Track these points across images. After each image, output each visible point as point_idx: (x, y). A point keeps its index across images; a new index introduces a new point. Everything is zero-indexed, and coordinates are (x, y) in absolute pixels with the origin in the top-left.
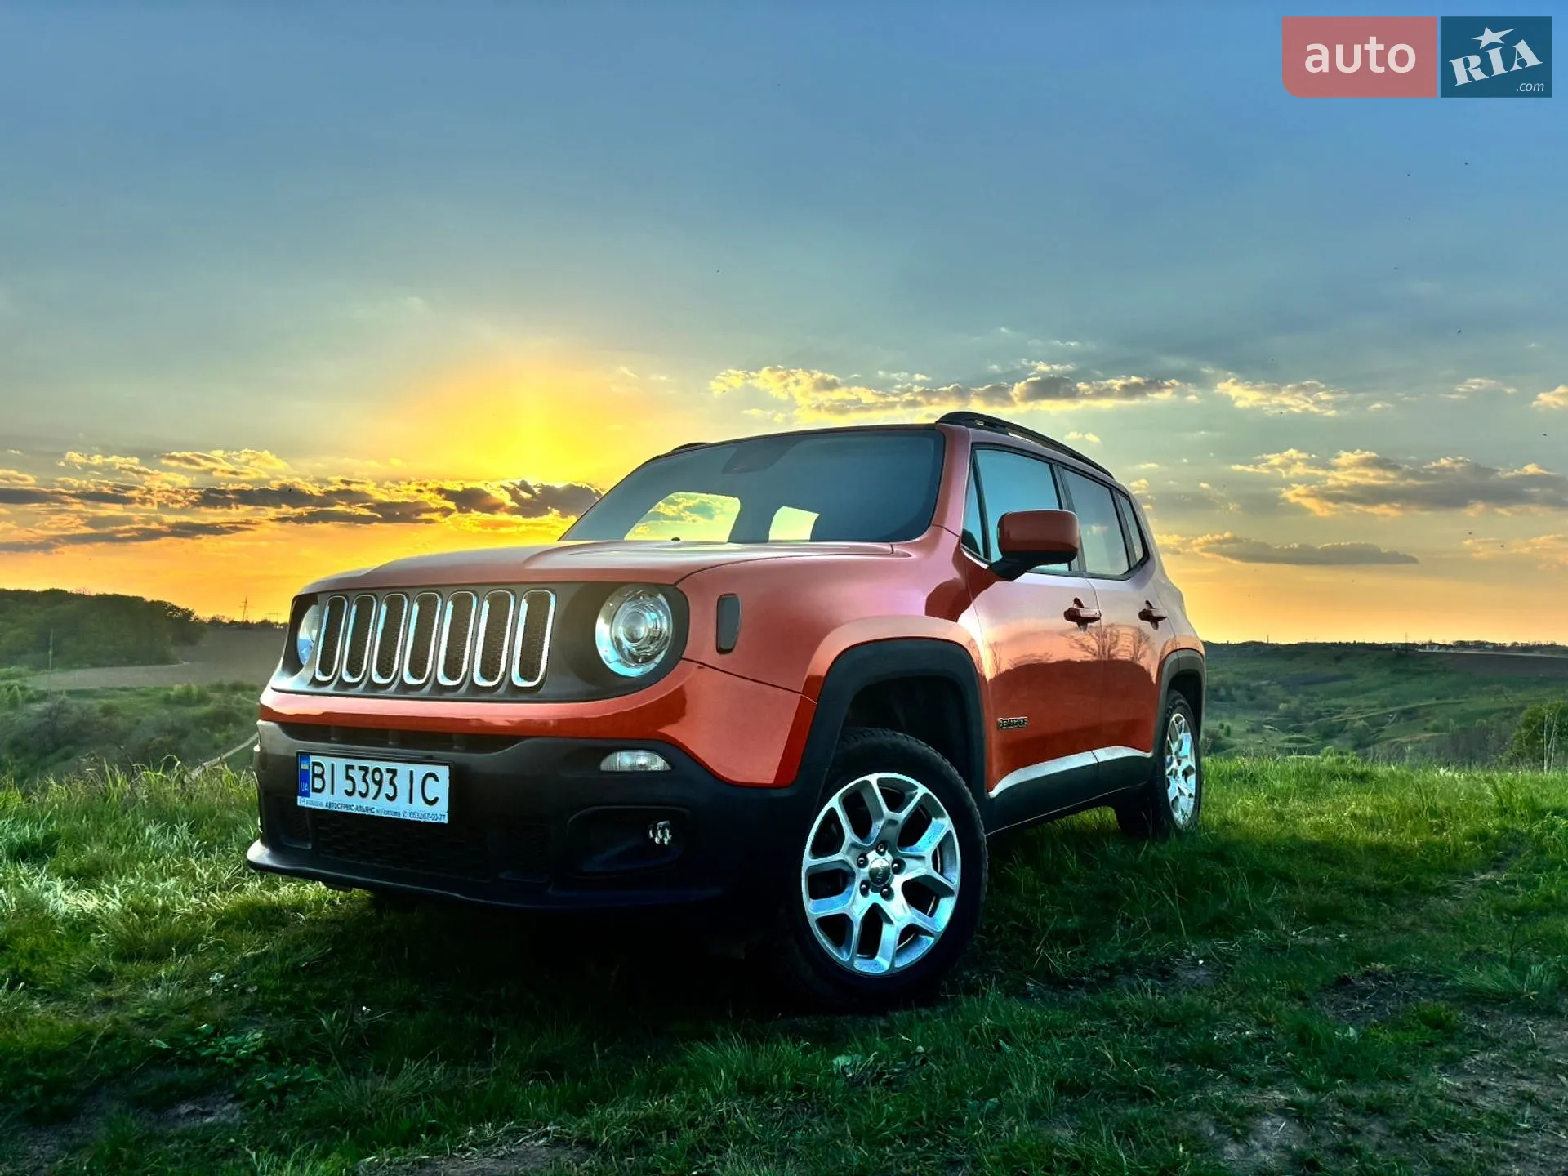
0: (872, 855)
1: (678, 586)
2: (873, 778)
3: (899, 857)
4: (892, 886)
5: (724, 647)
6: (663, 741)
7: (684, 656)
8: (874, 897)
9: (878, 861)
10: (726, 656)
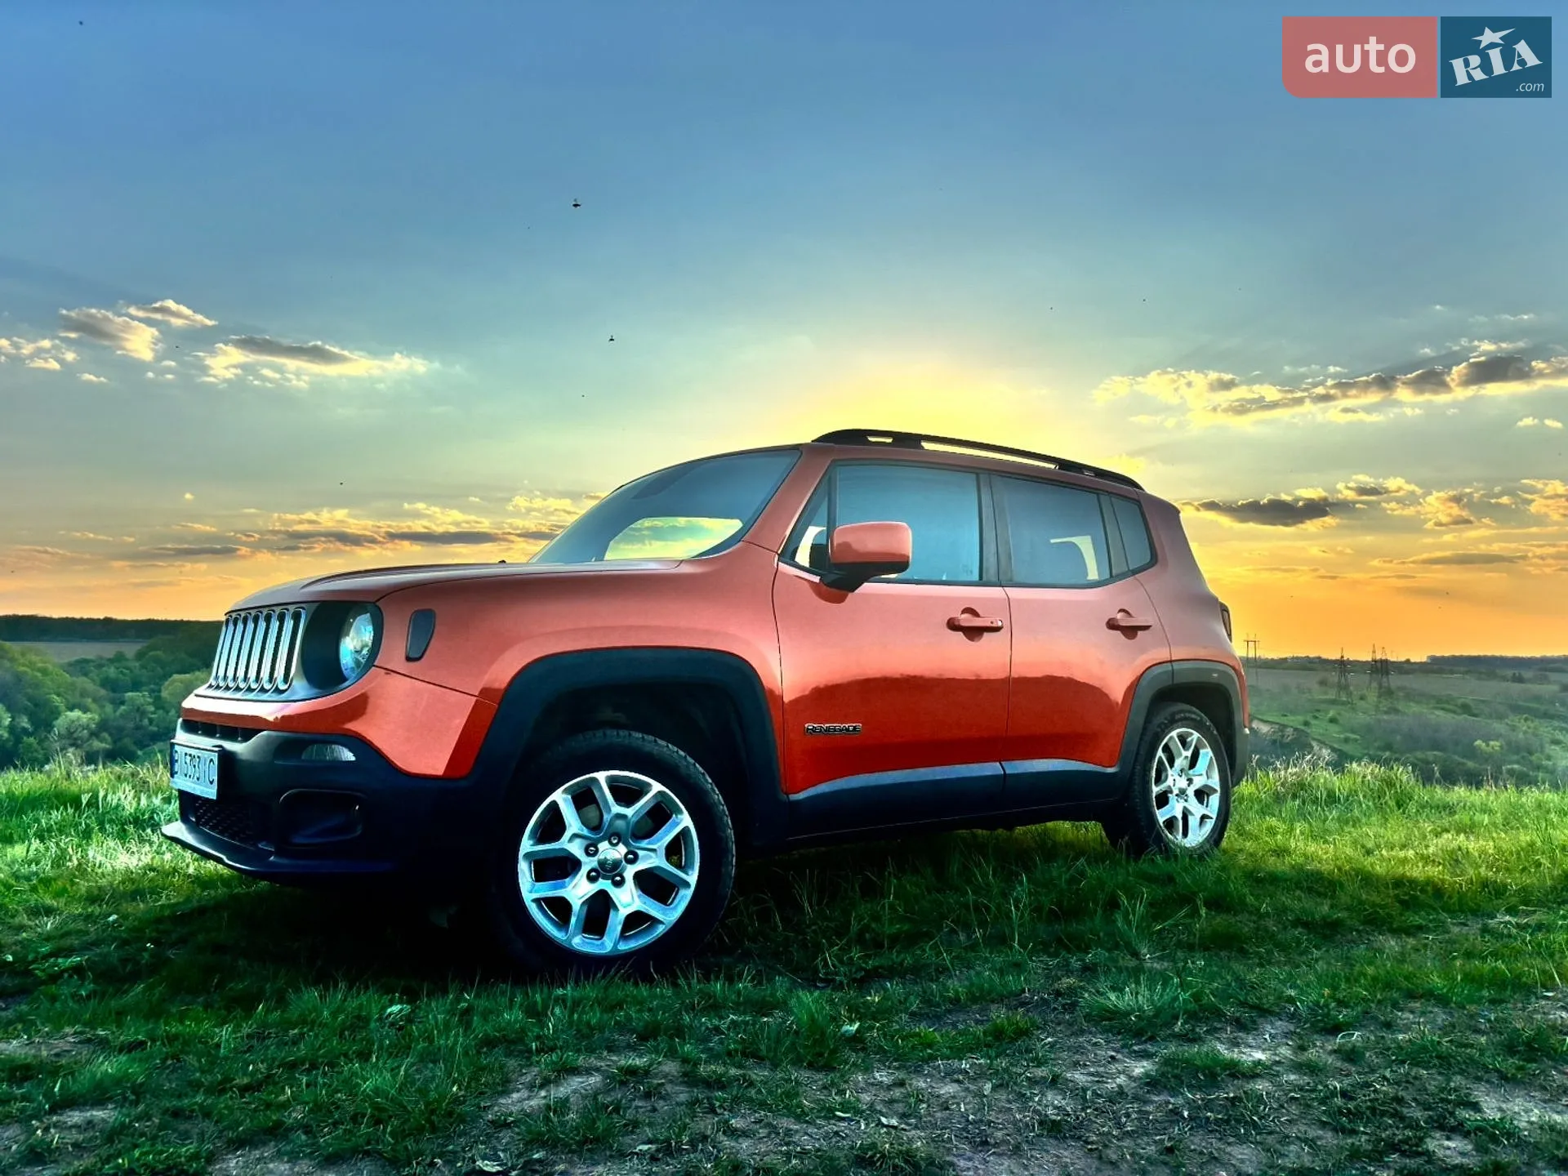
0: (604, 846)
1: (378, 604)
2: (601, 776)
3: (632, 849)
4: (625, 875)
5: (412, 655)
6: (345, 735)
7: (375, 664)
8: (604, 884)
9: (611, 852)
10: (412, 664)
